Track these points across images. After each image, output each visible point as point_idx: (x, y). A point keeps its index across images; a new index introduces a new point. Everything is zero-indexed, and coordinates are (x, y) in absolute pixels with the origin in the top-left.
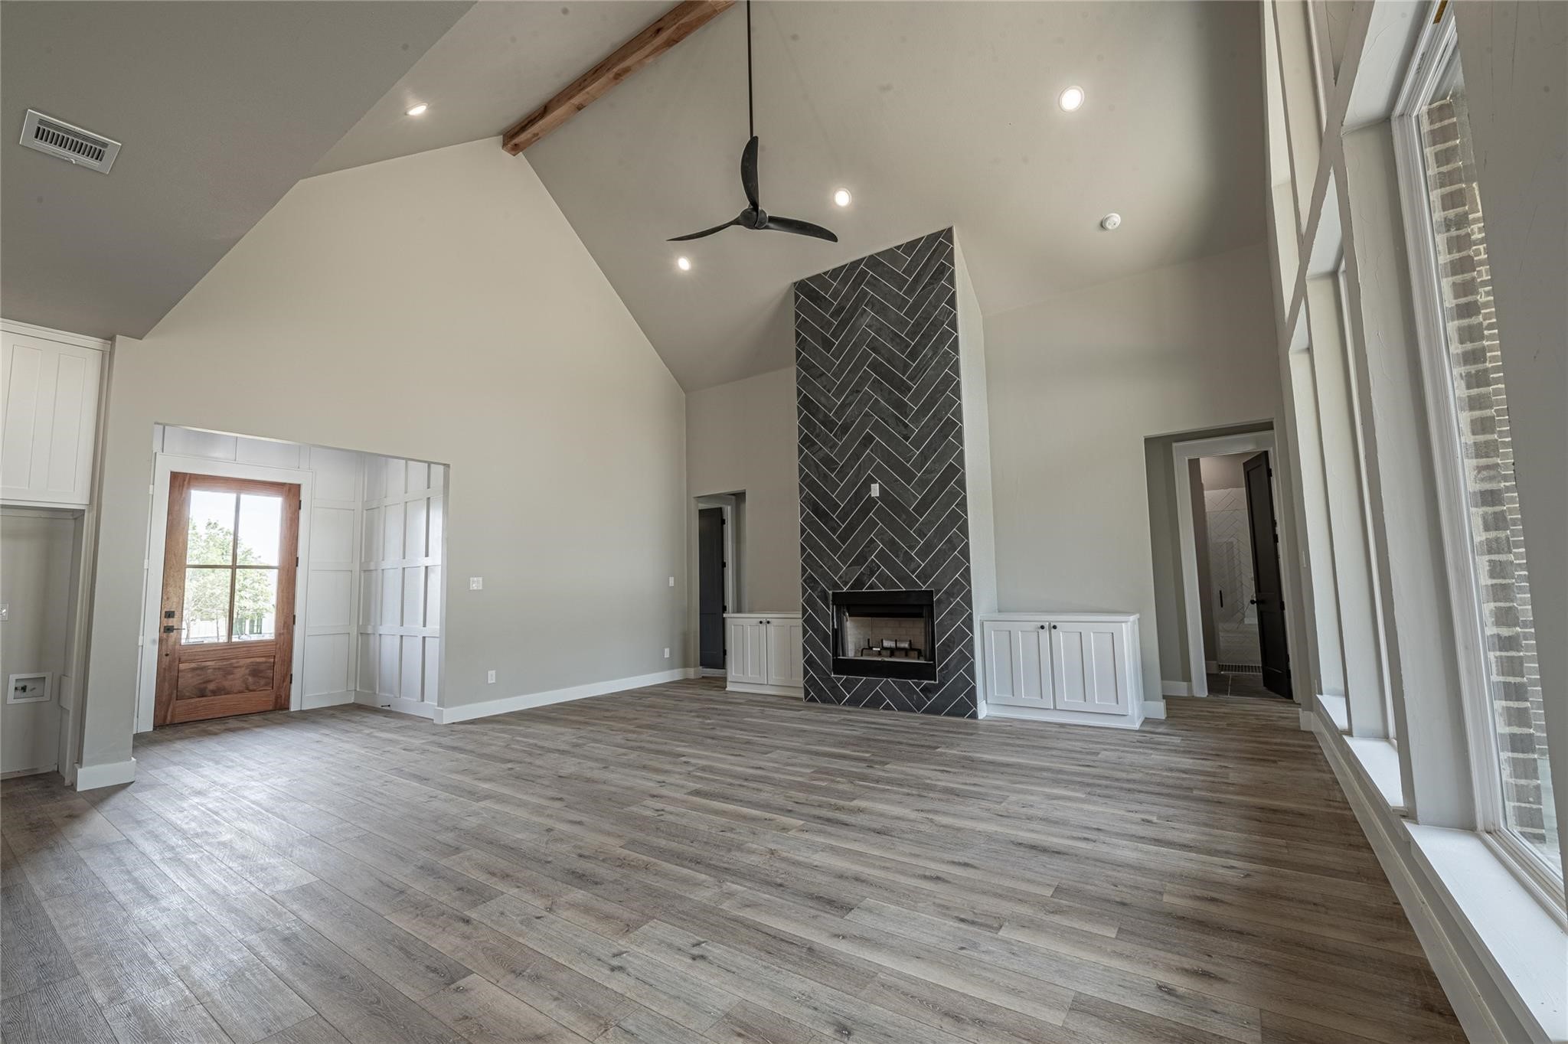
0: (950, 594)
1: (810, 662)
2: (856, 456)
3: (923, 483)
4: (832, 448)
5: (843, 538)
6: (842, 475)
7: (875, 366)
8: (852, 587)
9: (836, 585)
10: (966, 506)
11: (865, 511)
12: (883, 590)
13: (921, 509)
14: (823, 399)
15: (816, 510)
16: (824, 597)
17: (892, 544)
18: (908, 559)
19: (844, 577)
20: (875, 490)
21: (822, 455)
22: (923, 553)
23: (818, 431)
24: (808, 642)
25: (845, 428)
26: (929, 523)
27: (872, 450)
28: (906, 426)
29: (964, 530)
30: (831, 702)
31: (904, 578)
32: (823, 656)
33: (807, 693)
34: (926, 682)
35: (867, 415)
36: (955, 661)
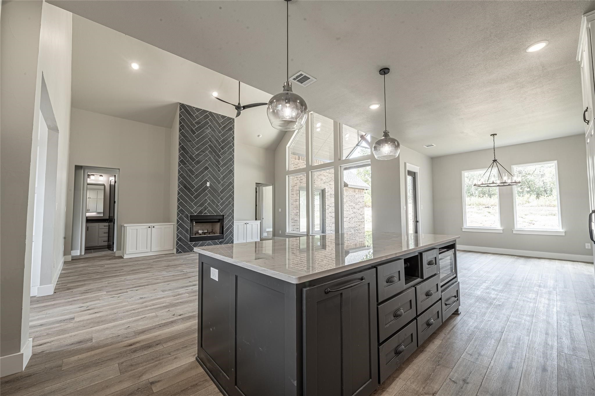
0: (228, 216)
1: (180, 239)
2: (202, 172)
3: (223, 185)
4: (193, 167)
5: (196, 197)
6: (197, 176)
7: (210, 146)
8: (198, 214)
9: (192, 213)
10: (234, 193)
11: (204, 190)
12: (209, 214)
13: (222, 192)
14: (190, 149)
15: (185, 187)
16: (187, 216)
17: (213, 201)
18: (217, 206)
19: (195, 210)
20: (208, 184)
21: (189, 169)
22: (222, 205)
23: (188, 159)
24: (179, 232)
25: (198, 162)
26: (224, 196)
27: (208, 172)
28: (219, 168)
29: (233, 199)
30: (188, 252)
31: (216, 211)
32: (186, 237)
33: (177, 250)
34: (221, 240)
35: (206, 160)
36: (229, 233)
